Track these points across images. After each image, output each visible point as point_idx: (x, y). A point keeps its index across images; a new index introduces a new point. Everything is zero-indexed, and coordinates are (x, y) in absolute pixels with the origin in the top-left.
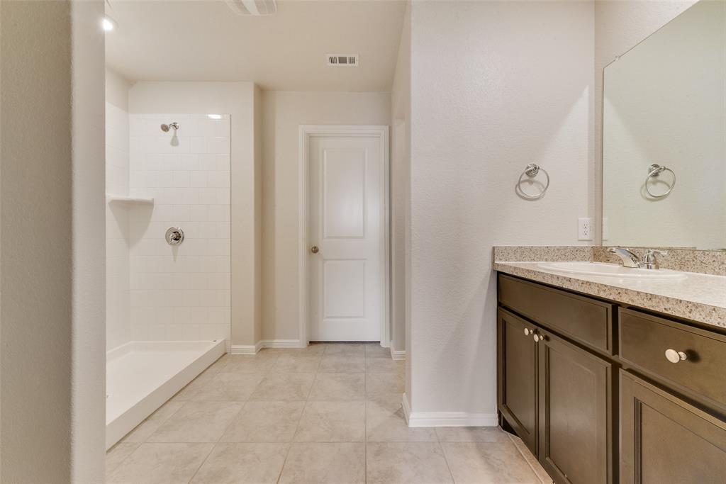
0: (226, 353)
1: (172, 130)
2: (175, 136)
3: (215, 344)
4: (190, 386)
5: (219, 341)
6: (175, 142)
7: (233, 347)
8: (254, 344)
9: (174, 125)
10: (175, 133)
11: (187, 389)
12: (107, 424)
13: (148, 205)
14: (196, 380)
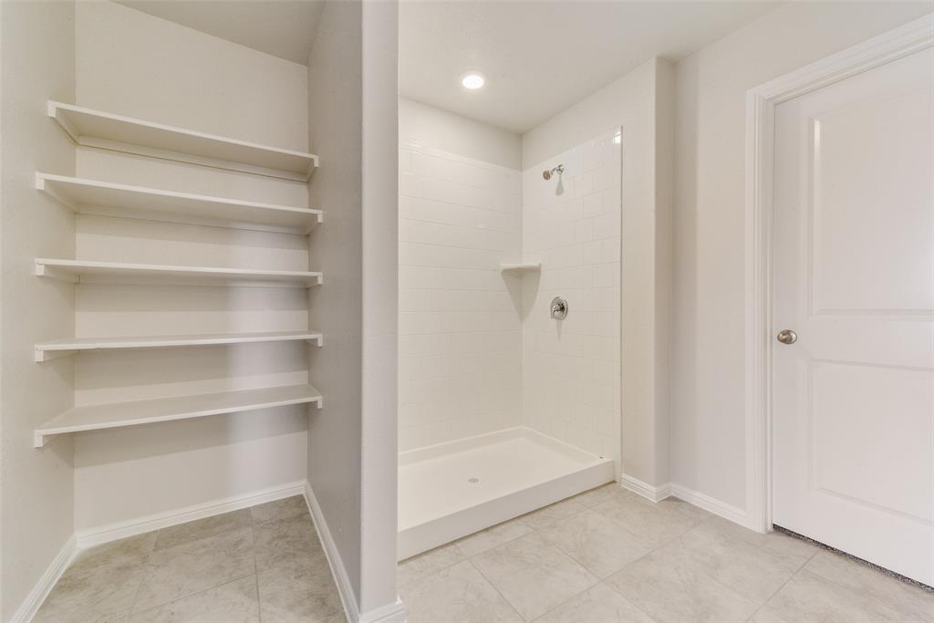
0: (614, 482)
1: (555, 176)
2: (560, 183)
3: (601, 461)
4: (547, 510)
5: (606, 460)
6: (560, 191)
7: (624, 475)
8: (656, 486)
9: (560, 170)
10: (560, 177)
11: (542, 513)
12: (399, 530)
13: (535, 271)
14: (561, 504)
